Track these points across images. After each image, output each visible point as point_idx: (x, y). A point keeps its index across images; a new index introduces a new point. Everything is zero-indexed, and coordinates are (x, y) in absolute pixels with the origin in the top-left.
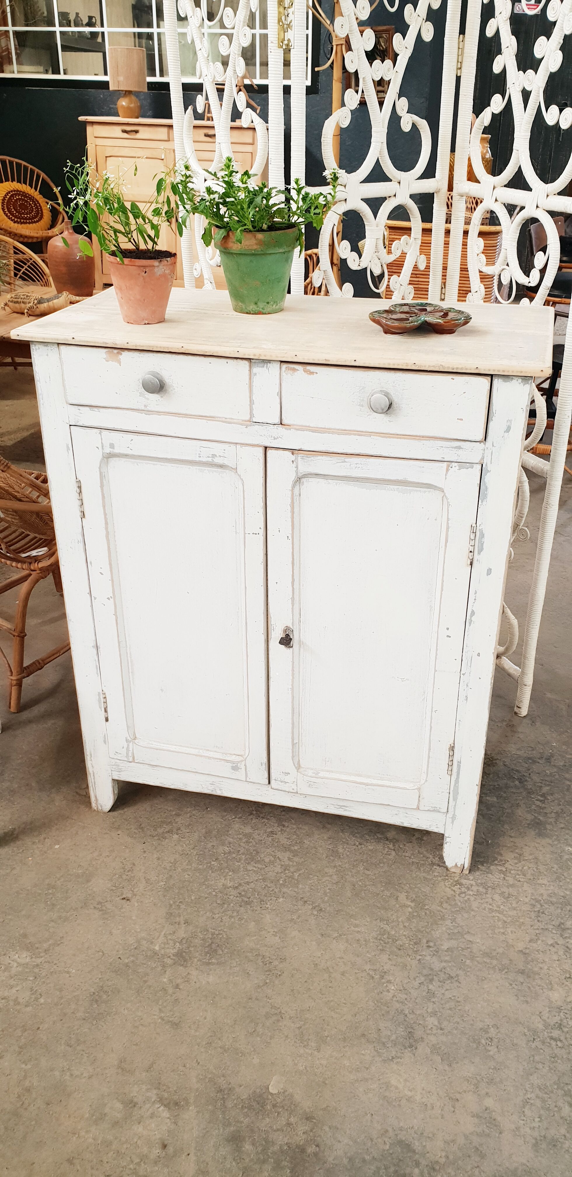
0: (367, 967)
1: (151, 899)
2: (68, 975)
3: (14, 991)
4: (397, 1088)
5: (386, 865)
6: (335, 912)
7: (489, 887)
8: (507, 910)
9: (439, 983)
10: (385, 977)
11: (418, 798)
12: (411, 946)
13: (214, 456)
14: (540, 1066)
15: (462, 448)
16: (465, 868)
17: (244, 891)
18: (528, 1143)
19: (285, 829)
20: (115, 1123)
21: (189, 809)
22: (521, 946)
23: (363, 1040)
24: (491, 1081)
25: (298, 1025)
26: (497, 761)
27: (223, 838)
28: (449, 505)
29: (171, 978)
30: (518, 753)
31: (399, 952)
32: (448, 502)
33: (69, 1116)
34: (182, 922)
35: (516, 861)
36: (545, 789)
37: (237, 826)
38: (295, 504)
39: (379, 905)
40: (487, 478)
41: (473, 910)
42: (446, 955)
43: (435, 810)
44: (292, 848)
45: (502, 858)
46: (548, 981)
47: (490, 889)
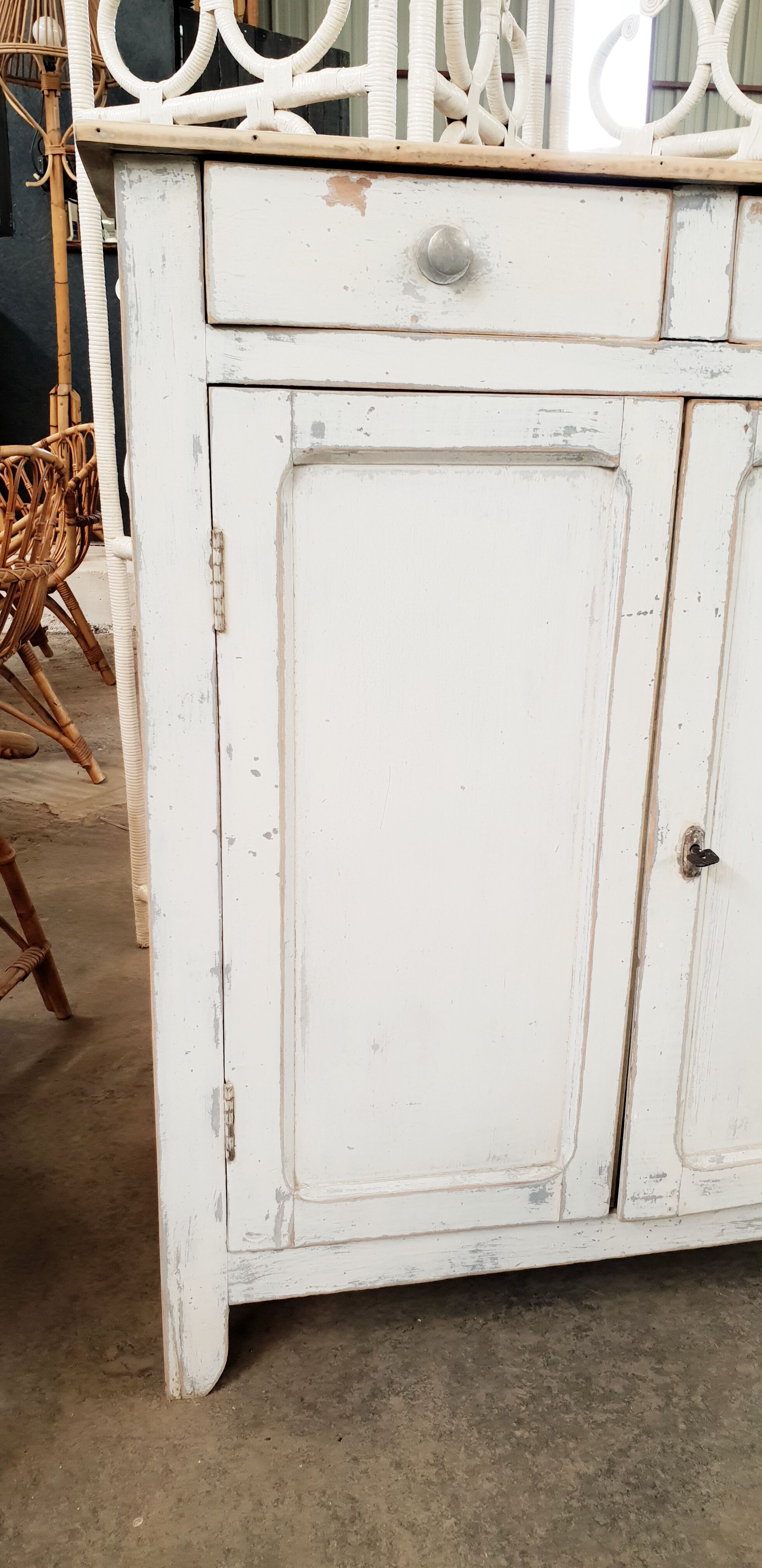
13: (570, 430)
17: (630, 1474)
27: (495, 1371)
44: (644, 1347)
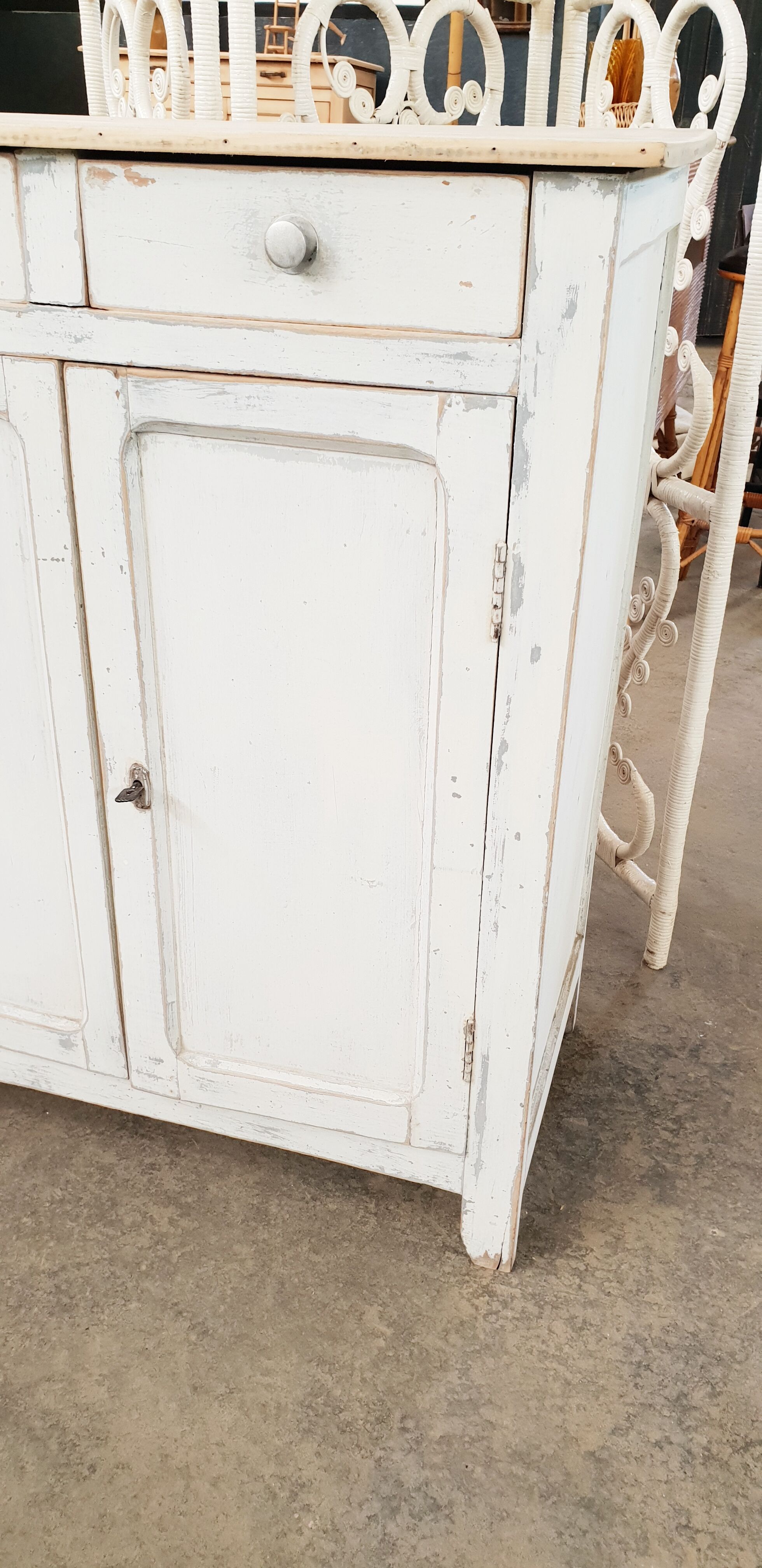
0: (269, 1470)
5: (354, 1245)
6: (233, 1339)
7: (546, 1303)
8: (576, 1356)
9: (409, 1519)
10: (302, 1496)
11: (406, 1122)
12: (368, 1426)
15: (471, 359)
16: (504, 1263)
19: (177, 1159)
21: (12, 1111)
22: (592, 1440)
26: (600, 1050)
27: (58, 1171)
28: (447, 496)
30: (642, 1036)
31: (341, 1438)
32: (445, 491)
36: (683, 1109)
37: (89, 1148)
38: (130, 494)
39: (322, 1329)
40: (528, 432)
41: (506, 1353)
42: (435, 1452)
43: (442, 1148)
44: (183, 1200)
45: (582, 1244)
46: (639, 1532)
47: (548, 1308)
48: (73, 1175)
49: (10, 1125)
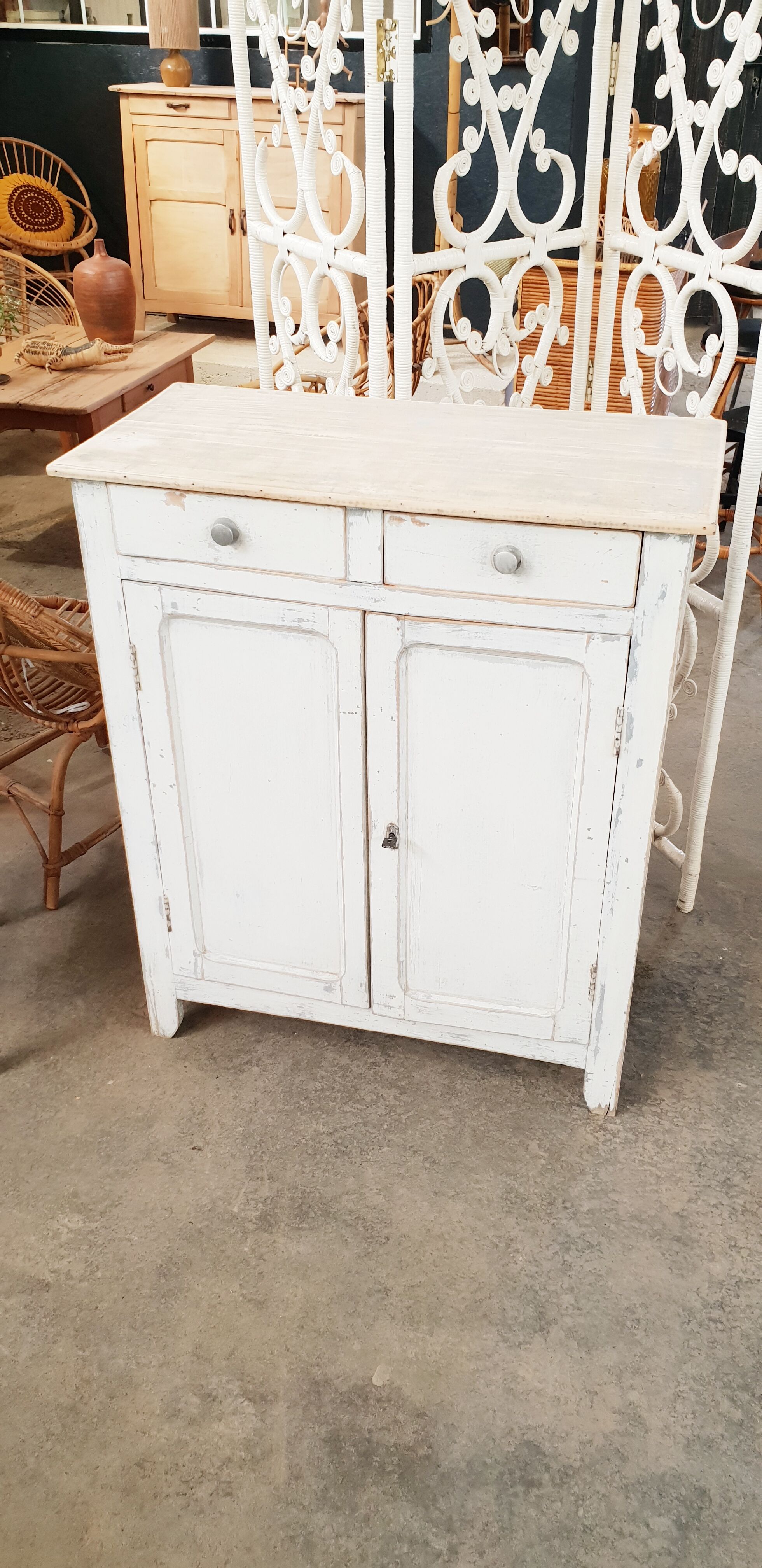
0: (490, 1234)
1: (228, 1148)
2: (129, 1244)
3: (65, 1262)
4: (524, 1379)
5: (514, 1105)
6: (452, 1165)
7: (639, 1133)
8: (662, 1162)
9: (577, 1252)
10: (512, 1245)
11: (552, 1027)
12: (543, 1207)
13: (301, 620)
14: (696, 1353)
15: (606, 617)
16: (611, 1110)
17: (340, 1138)
18: (678, 1444)
19: (389, 1059)
20: (192, 1422)
21: (272, 1034)
22: (677, 1207)
23: (485, 1323)
24: (636, 1371)
25: (406, 1304)
26: (654, 972)
27: (314, 1070)
28: (592, 682)
29: (253, 1247)
30: (681, 961)
31: (529, 1214)
32: (589, 681)
33: (137, 1412)
34: (266, 1178)
35: (674, 1100)
36: (713, 1008)
37: (330, 1054)
38: (401, 680)
39: (505, 1156)
41: (619, 1162)
42: (586, 1218)
43: (574, 1042)
44: (399, 1084)
45: (657, 1097)
46: (708, 1251)
47: (641, 1136)
48: (324, 1073)
49: (274, 1043)
